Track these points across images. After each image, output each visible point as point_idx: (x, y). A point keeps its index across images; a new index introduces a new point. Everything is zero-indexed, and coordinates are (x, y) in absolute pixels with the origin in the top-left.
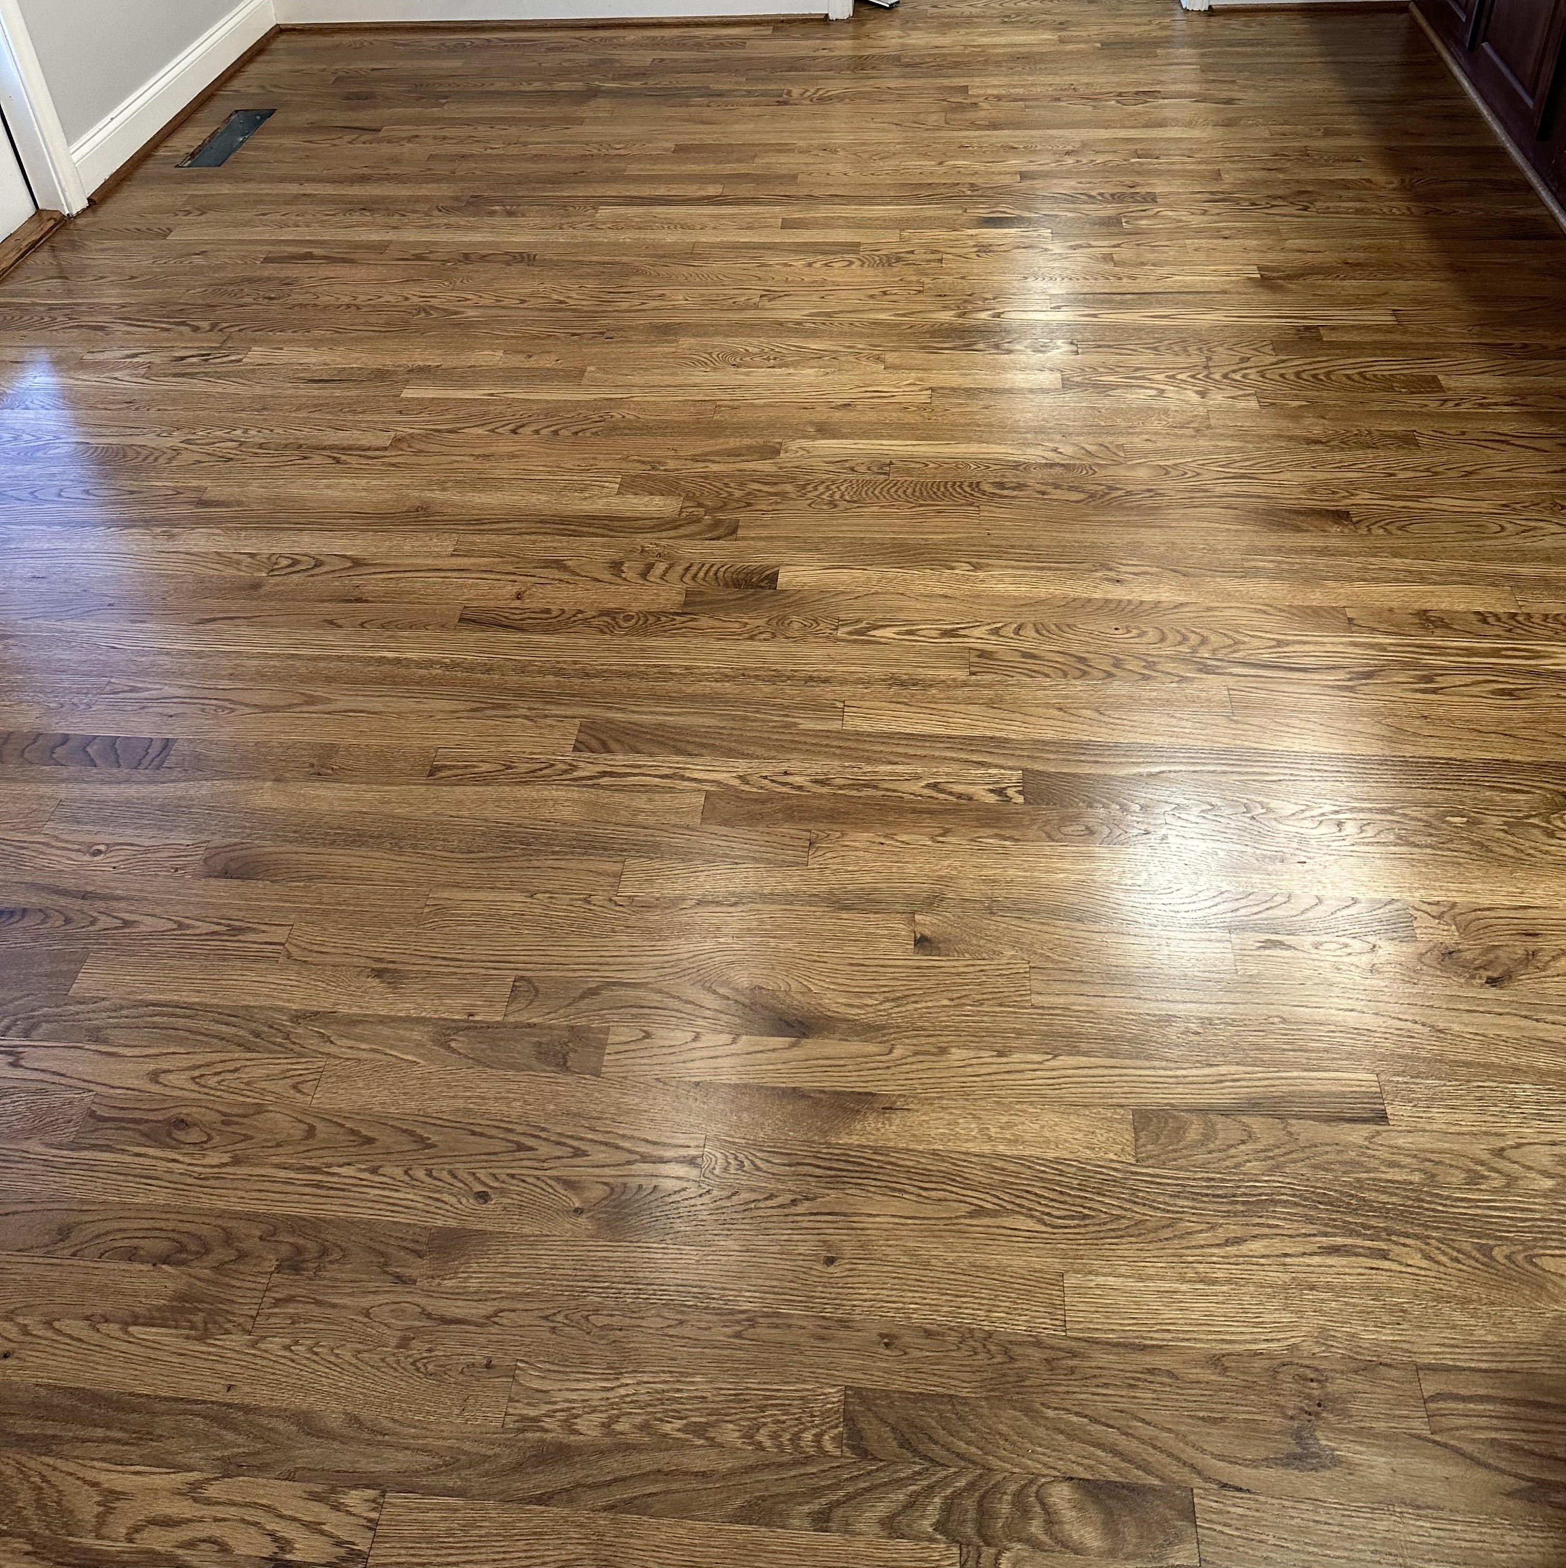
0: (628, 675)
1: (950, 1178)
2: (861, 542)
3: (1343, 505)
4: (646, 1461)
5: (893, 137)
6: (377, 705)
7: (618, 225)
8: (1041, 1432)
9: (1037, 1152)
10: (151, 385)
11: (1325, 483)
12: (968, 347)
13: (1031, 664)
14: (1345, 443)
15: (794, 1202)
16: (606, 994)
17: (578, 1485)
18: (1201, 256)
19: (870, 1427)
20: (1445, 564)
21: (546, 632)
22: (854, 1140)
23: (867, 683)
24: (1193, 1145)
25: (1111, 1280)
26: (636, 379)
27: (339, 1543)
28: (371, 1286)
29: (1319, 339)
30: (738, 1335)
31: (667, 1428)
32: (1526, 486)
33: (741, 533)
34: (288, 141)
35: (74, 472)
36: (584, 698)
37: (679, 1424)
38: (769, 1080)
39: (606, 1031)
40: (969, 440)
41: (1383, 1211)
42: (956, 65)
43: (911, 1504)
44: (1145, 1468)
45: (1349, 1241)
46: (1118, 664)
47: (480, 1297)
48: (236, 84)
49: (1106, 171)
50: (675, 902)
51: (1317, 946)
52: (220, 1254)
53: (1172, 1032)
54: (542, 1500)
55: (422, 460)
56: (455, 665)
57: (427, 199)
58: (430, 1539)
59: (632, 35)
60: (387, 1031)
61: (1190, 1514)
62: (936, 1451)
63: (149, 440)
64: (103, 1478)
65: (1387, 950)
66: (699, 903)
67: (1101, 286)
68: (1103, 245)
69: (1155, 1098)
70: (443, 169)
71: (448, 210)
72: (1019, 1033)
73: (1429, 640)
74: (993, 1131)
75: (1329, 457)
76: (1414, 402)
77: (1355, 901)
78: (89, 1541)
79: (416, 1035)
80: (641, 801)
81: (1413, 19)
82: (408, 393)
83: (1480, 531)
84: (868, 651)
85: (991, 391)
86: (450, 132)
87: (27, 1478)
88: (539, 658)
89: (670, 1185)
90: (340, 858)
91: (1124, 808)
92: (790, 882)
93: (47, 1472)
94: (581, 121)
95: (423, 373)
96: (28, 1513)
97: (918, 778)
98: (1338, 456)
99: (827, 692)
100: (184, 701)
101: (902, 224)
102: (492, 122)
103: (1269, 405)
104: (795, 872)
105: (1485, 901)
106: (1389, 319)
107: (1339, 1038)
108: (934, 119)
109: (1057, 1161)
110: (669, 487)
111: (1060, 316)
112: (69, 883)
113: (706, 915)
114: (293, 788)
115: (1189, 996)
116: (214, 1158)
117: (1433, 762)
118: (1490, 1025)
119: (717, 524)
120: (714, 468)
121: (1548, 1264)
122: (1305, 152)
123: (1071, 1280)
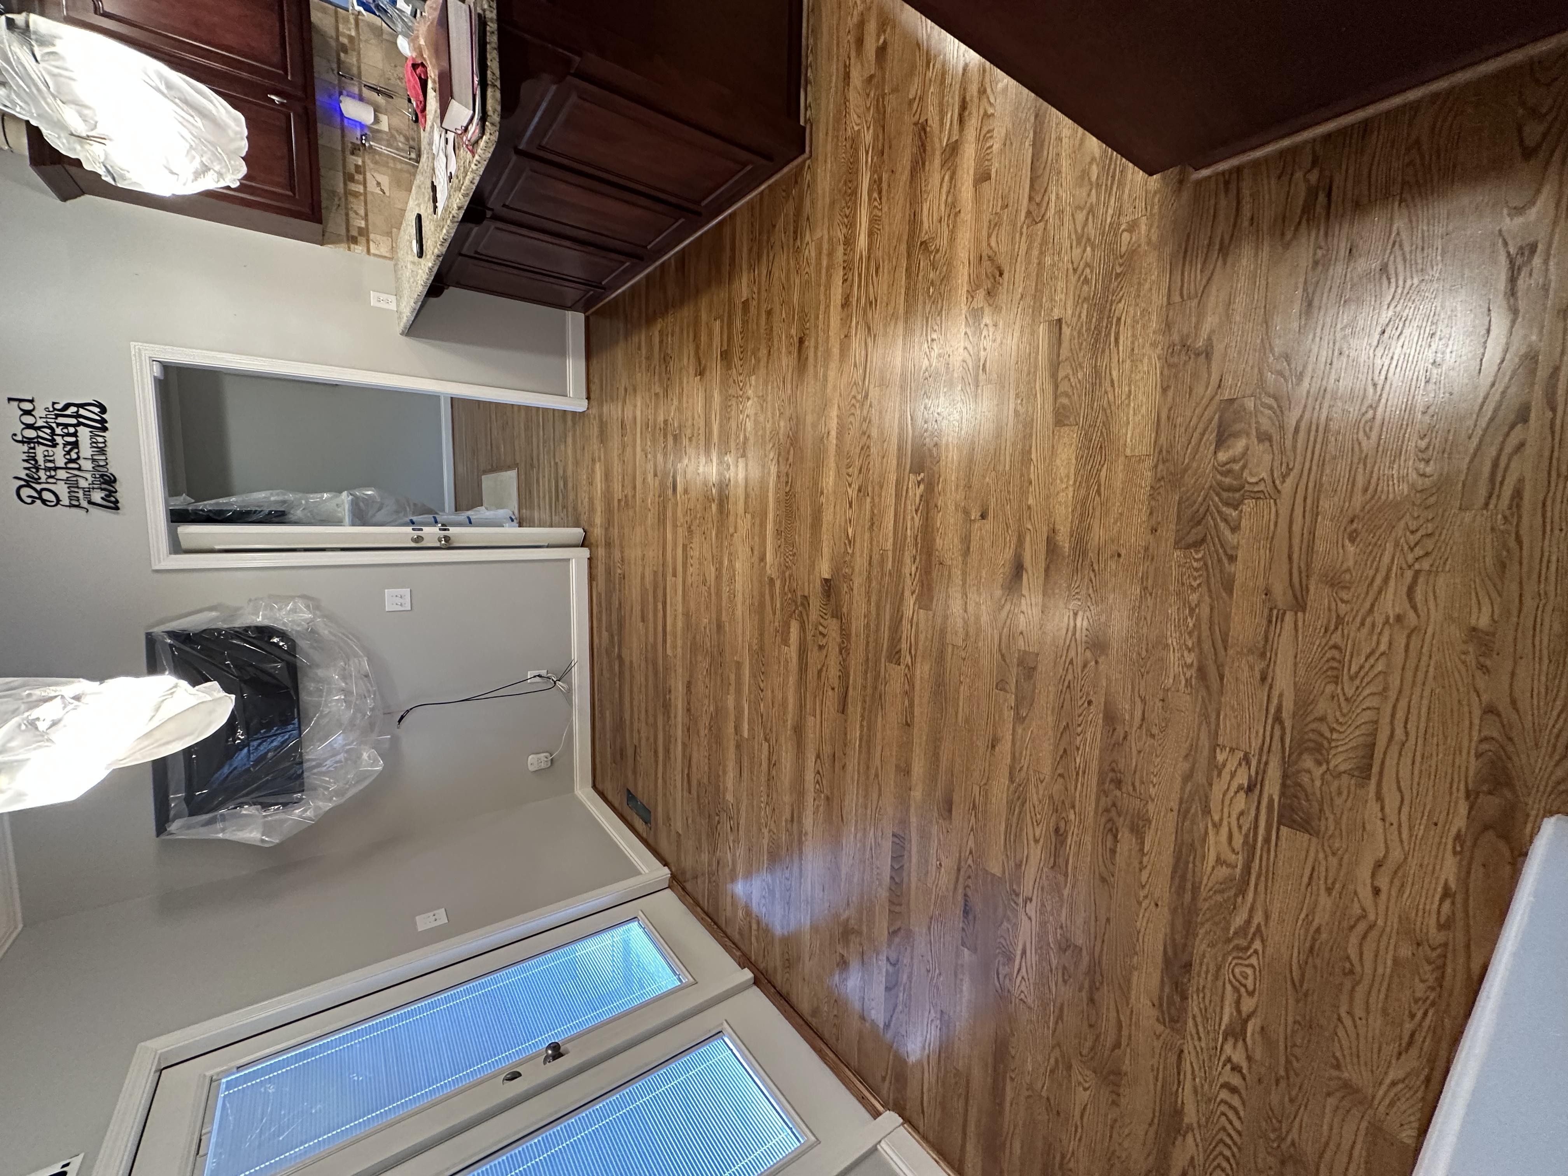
0: (868, 643)
1: (1084, 504)
2: (811, 543)
3: (796, 340)
4: (1205, 633)
5: (638, 530)
6: (879, 748)
7: (674, 647)
8: (1195, 465)
9: (1073, 468)
10: (742, 841)
11: (787, 348)
12: (727, 498)
13: (864, 470)
14: (770, 339)
15: (1094, 571)
16: (1004, 651)
17: (1215, 662)
18: (690, 401)
19: (1191, 539)
20: (822, 297)
21: (849, 678)
22: (1067, 545)
23: (872, 540)
24: (1071, 401)
25: (1129, 435)
26: (740, 639)
28: (1128, 750)
29: (726, 351)
30: (1151, 594)
31: (1191, 625)
32: (789, 264)
33: (806, 594)
34: (640, 784)
35: (778, 873)
36: (877, 661)
37: (1189, 620)
38: (1041, 581)
39: (1019, 651)
40: (767, 496)
41: (1100, 320)
42: (609, 505)
43: (1226, 521)
44: (1210, 420)
45: (1113, 333)
46: (864, 433)
47: (1133, 704)
48: (617, 805)
49: (654, 441)
50: (965, 622)
51: (985, 349)
52: (1113, 814)
53: (1021, 410)
54: (1222, 678)
55: (774, 730)
56: (862, 716)
57: (664, 726)
58: (1239, 726)
59: (596, 641)
60: (1018, 744)
61: (1232, 401)
62: (1202, 510)
63: (765, 842)
64: (1210, 865)
65: (987, 319)
66: (966, 611)
67: (702, 443)
68: (685, 441)
69: (1050, 418)
70: (651, 720)
71: (669, 717)
72: (1022, 475)
73: (854, 303)
74: (1064, 486)
75: (776, 346)
76: (753, 310)
77: (966, 334)
79: (1020, 731)
80: (922, 637)
81: (592, 314)
82: (746, 735)
83: (808, 282)
84: (858, 540)
85: (746, 487)
86: (636, 717)
87: (1210, 897)
88: (860, 680)
89: (1085, 623)
90: (944, 764)
91: (926, 431)
92: (957, 572)
93: (1208, 888)
94: (631, 662)
95: (737, 729)
97: (913, 518)
98: (775, 343)
99: (876, 558)
100: (876, 828)
101: (675, 526)
102: (632, 699)
103: (754, 371)
104: (953, 571)
105: (966, 278)
106: (718, 322)
107: (1024, 341)
108: (631, 513)
109: (1077, 459)
110: (787, 625)
111: (715, 459)
112: (953, 877)
113: (971, 608)
114: (914, 782)
115: (1006, 403)
116: (1072, 817)
117: (907, 301)
118: (1020, 275)
119: (802, 604)
120: (778, 606)
121: (1124, 249)
122: (648, 358)
123: (1128, 452)
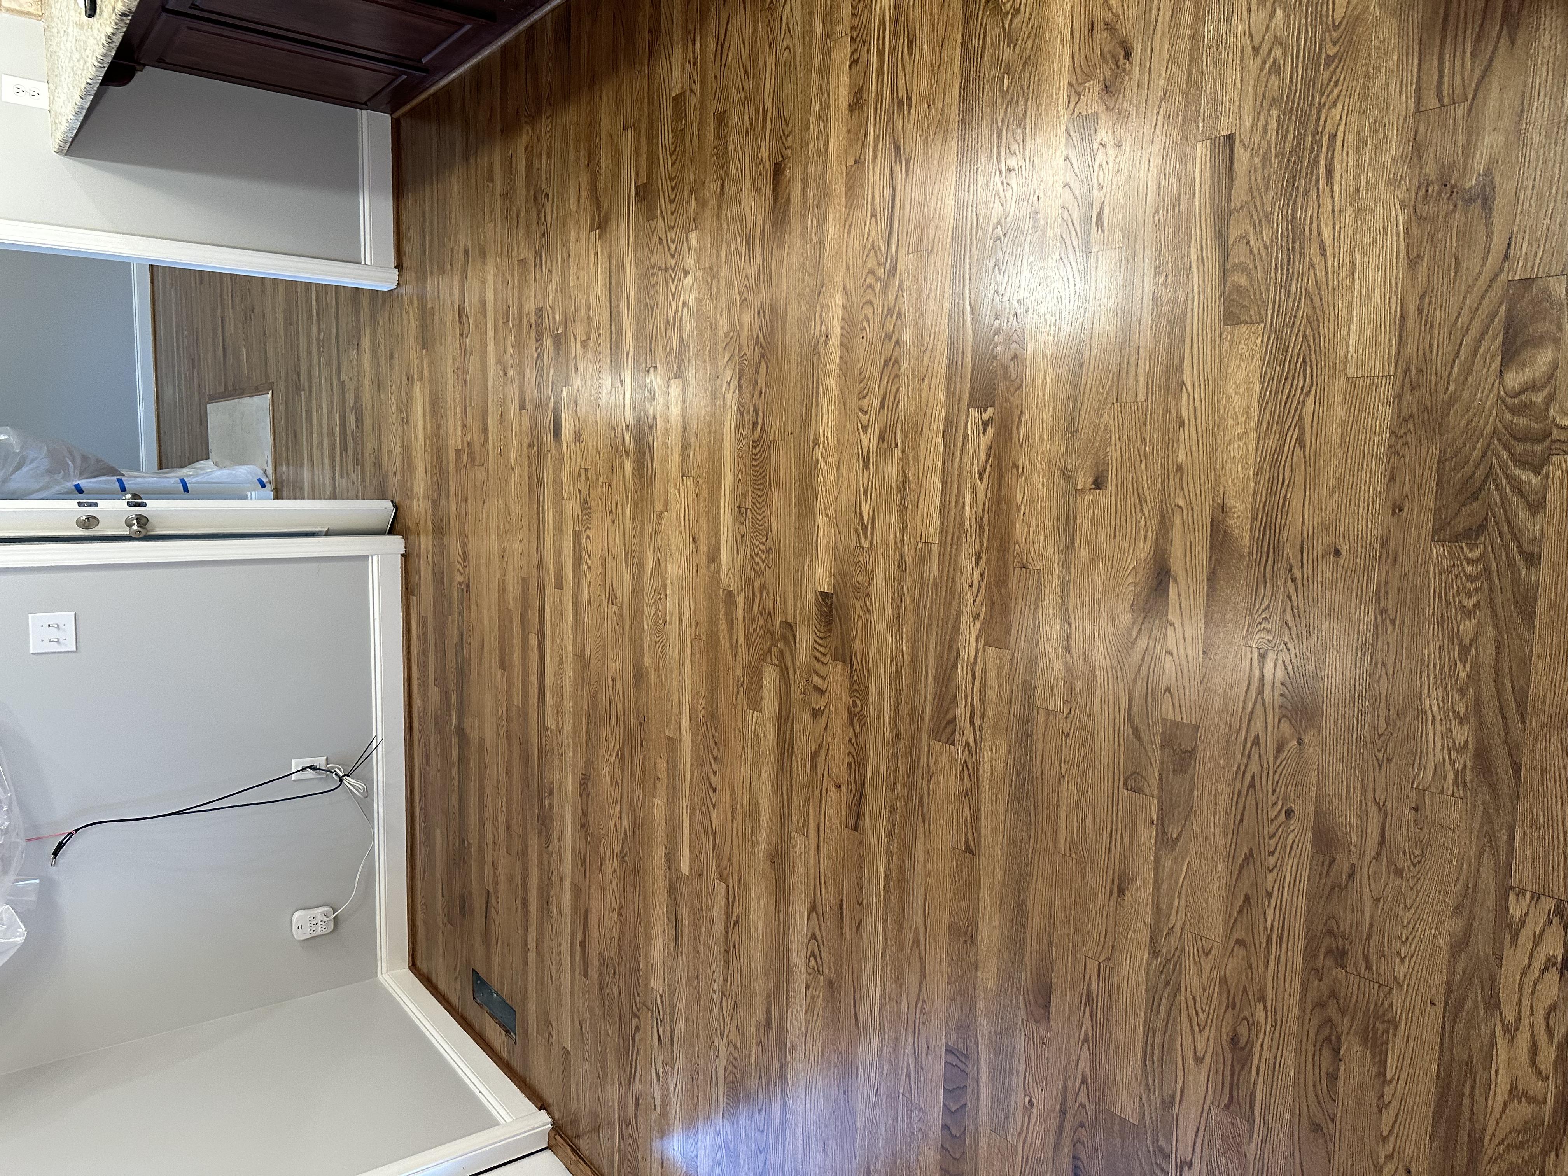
0: (897, 704)
1: (1275, 463)
2: (798, 529)
3: (769, 168)
4: (1488, 691)
5: (494, 505)
6: (920, 893)
7: (559, 712)
8: (1466, 394)
9: (1256, 397)
10: (680, 1063)
11: (753, 181)
12: (651, 449)
13: (889, 402)
14: (723, 166)
15: (1293, 580)
16: (1137, 721)
17: (1506, 742)
18: (583, 274)
19: (1462, 523)
20: (814, 91)
21: (865, 766)
22: (1247, 535)
23: (903, 525)
24: (1251, 280)
25: (1352, 342)
26: (675, 698)
27: (1550, 921)
28: (1356, 897)
29: (645, 185)
30: (1393, 622)
31: (1463, 675)
32: (755, 30)
33: (791, 620)
34: (497, 959)
35: (745, 1121)
36: (914, 738)
37: (1460, 666)
38: (1202, 598)
39: (1165, 721)
40: (721, 448)
41: (1300, 138)
42: (439, 458)
43: (1520, 492)
44: (1493, 316)
45: (1322, 163)
46: (889, 337)
47: (1364, 816)
48: (454, 999)
49: (519, 346)
50: (1068, 669)
51: (1101, 187)
52: (1332, 1010)
53: (1166, 296)
54: (1517, 769)
55: (736, 859)
56: (890, 835)
57: (540, 856)
58: (1547, 853)
59: (417, 701)
60: (1165, 886)
61: (1528, 283)
62: (1480, 473)
63: (721, 1064)
64: (1500, 1099)
65: (1104, 134)
66: (1069, 651)
67: (605, 349)
68: (575, 348)
69: (1215, 309)
70: (517, 844)
71: (548, 840)
72: (1167, 411)
73: (871, 103)
74: (1240, 430)
75: (733, 178)
76: (692, 114)
77: (1067, 158)
78: (1548, 1109)
79: (1168, 864)
80: (992, 695)
81: (405, 115)
82: (686, 870)
83: (790, 64)
84: (879, 524)
85: (684, 432)
86: (489, 838)
87: (1500, 1156)
88: (884, 771)
89: (1280, 673)
90: (1035, 920)
91: (998, 332)
92: (1052, 582)
93: (1496, 1141)
94: (481, 740)
95: (671, 858)
96: (1527, 1155)
97: (974, 487)
98: (733, 171)
99: (910, 555)
100: (917, 1038)
101: (559, 499)
102: (482, 807)
103: (694, 223)
104: (1045, 579)
105: (1067, 61)
106: (630, 133)
107: (1170, 170)
108: (480, 475)
109: (1262, 382)
110: (756, 674)
111: (628, 380)
112: (1054, 1124)
113: (1077, 646)
114: (982, 956)
115: (1138, 283)
116: (1260, 1016)
117: (963, 100)
118: (1160, 57)
119: (784, 638)
120: (742, 639)
121: (1339, 13)
122: (505, 196)
123: (1352, 372)
